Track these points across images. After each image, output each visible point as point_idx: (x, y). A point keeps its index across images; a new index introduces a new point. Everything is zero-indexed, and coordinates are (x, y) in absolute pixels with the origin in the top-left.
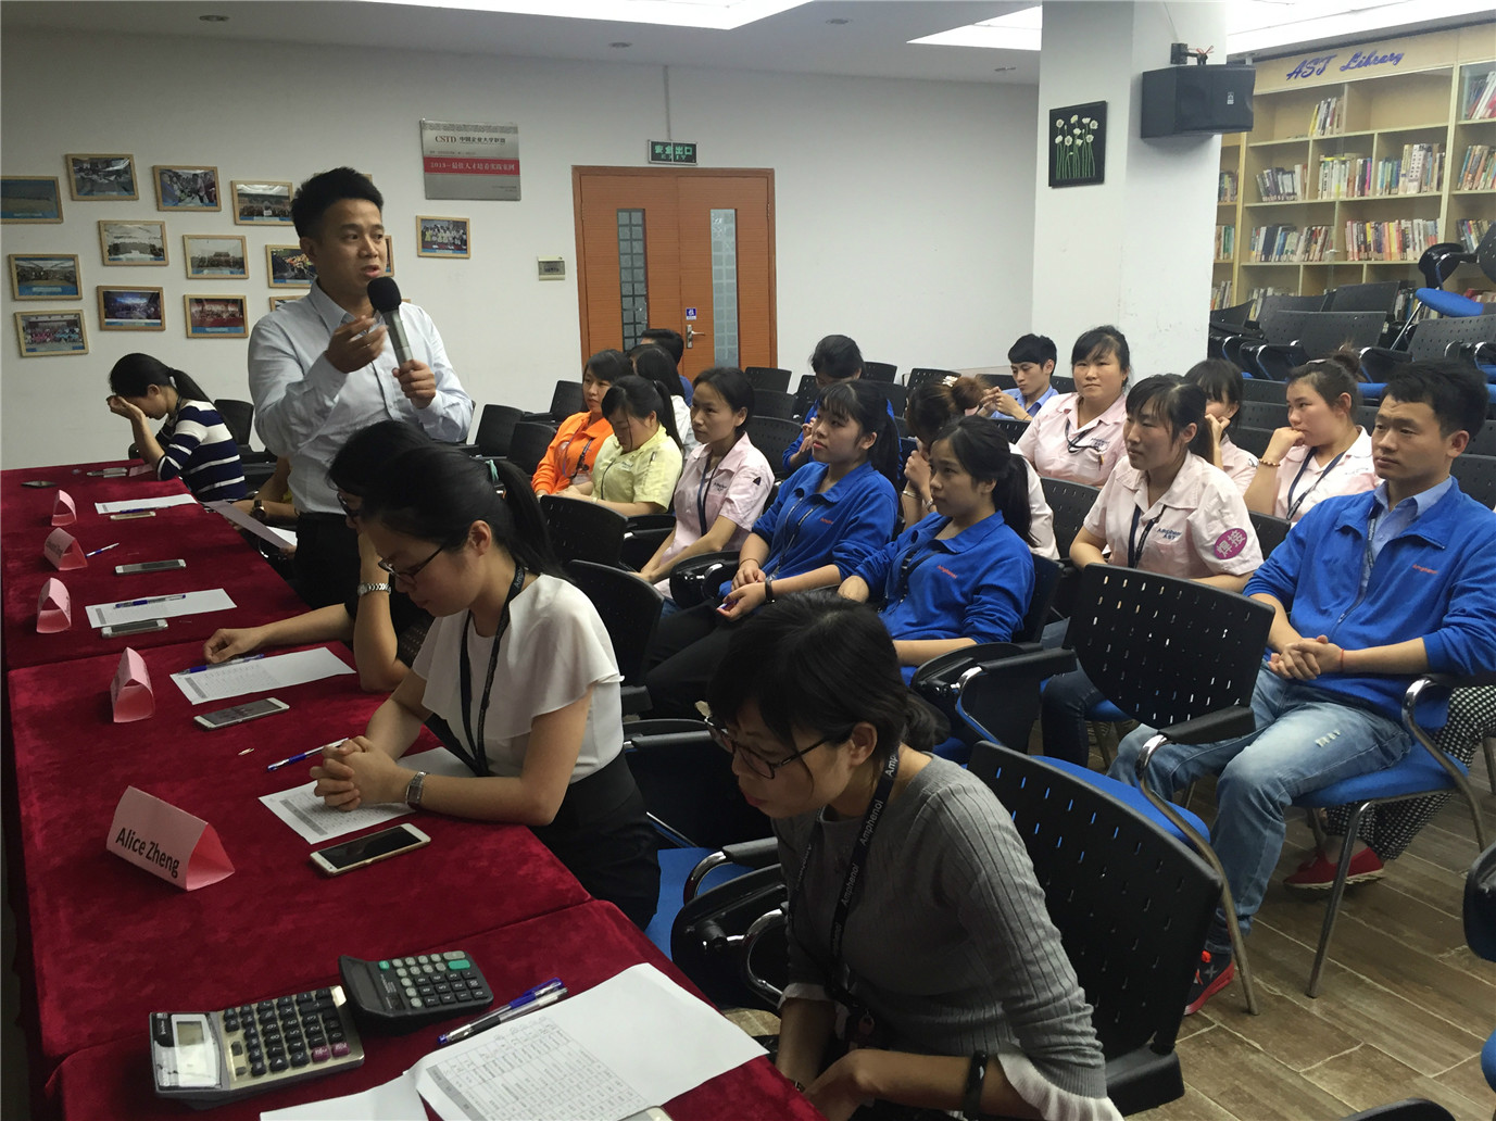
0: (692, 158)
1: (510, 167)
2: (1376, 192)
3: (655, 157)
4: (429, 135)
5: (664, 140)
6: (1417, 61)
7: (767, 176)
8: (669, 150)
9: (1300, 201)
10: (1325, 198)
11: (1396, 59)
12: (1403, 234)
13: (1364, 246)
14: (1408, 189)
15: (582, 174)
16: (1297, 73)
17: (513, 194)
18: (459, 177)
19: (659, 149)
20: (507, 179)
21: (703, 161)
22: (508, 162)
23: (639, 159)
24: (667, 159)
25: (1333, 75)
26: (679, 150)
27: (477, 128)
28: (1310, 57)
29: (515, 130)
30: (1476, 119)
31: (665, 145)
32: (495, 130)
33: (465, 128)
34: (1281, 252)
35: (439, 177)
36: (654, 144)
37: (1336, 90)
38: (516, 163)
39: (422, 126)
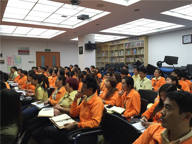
0: (50, 51)
1: (29, 52)
2: (120, 55)
3: (46, 51)
4: (19, 48)
5: (46, 49)
6: (121, 42)
7: (59, 53)
8: (47, 50)
9: (114, 56)
10: (116, 56)
11: (120, 42)
12: (121, 59)
13: (119, 61)
14: (122, 55)
15: (37, 52)
16: (112, 43)
17: (29, 54)
18: (22, 53)
19: (46, 50)
20: (28, 53)
21: (51, 51)
22: (28, 51)
23: (44, 51)
24: (47, 51)
25: (115, 44)
26: (48, 50)
27: (24, 48)
28: (113, 42)
29: (29, 48)
30: (126, 48)
31: (47, 49)
32: (27, 48)
33: (23, 48)
34: (113, 61)
35: (20, 52)
36: (45, 49)
37: (115, 45)
38: (29, 51)
39: (18, 47)
